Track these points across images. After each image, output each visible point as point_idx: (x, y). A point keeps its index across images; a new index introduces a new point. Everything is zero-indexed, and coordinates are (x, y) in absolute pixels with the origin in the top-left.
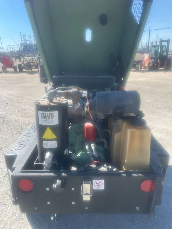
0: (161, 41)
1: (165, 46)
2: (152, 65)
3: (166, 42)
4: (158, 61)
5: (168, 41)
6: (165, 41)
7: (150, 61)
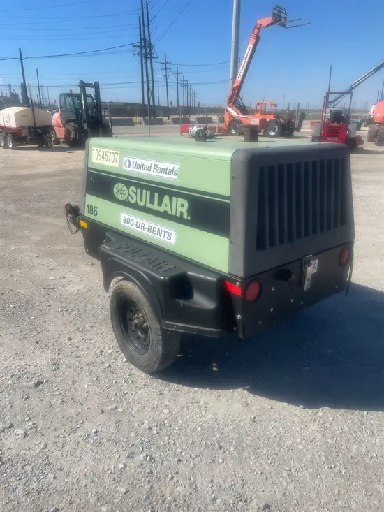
0: (83, 85)
1: (91, 96)
2: (76, 135)
3: (92, 87)
4: (86, 128)
5: (96, 86)
6: (90, 85)
7: (68, 126)
